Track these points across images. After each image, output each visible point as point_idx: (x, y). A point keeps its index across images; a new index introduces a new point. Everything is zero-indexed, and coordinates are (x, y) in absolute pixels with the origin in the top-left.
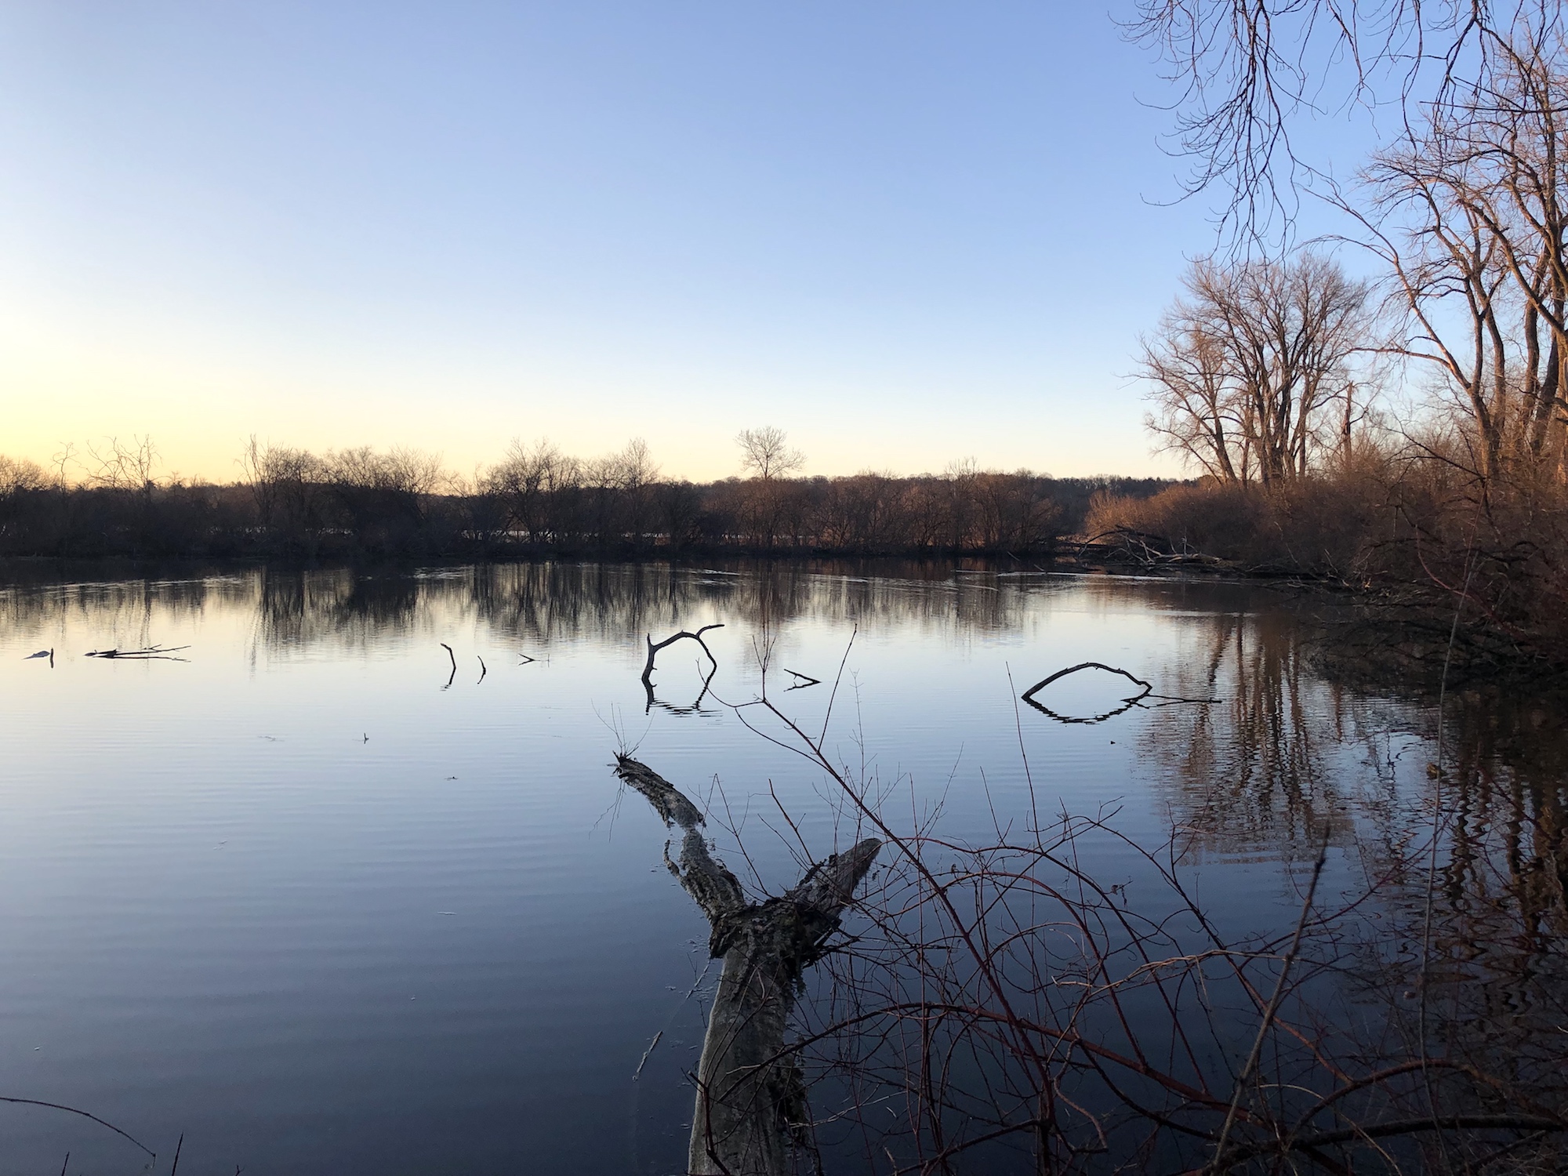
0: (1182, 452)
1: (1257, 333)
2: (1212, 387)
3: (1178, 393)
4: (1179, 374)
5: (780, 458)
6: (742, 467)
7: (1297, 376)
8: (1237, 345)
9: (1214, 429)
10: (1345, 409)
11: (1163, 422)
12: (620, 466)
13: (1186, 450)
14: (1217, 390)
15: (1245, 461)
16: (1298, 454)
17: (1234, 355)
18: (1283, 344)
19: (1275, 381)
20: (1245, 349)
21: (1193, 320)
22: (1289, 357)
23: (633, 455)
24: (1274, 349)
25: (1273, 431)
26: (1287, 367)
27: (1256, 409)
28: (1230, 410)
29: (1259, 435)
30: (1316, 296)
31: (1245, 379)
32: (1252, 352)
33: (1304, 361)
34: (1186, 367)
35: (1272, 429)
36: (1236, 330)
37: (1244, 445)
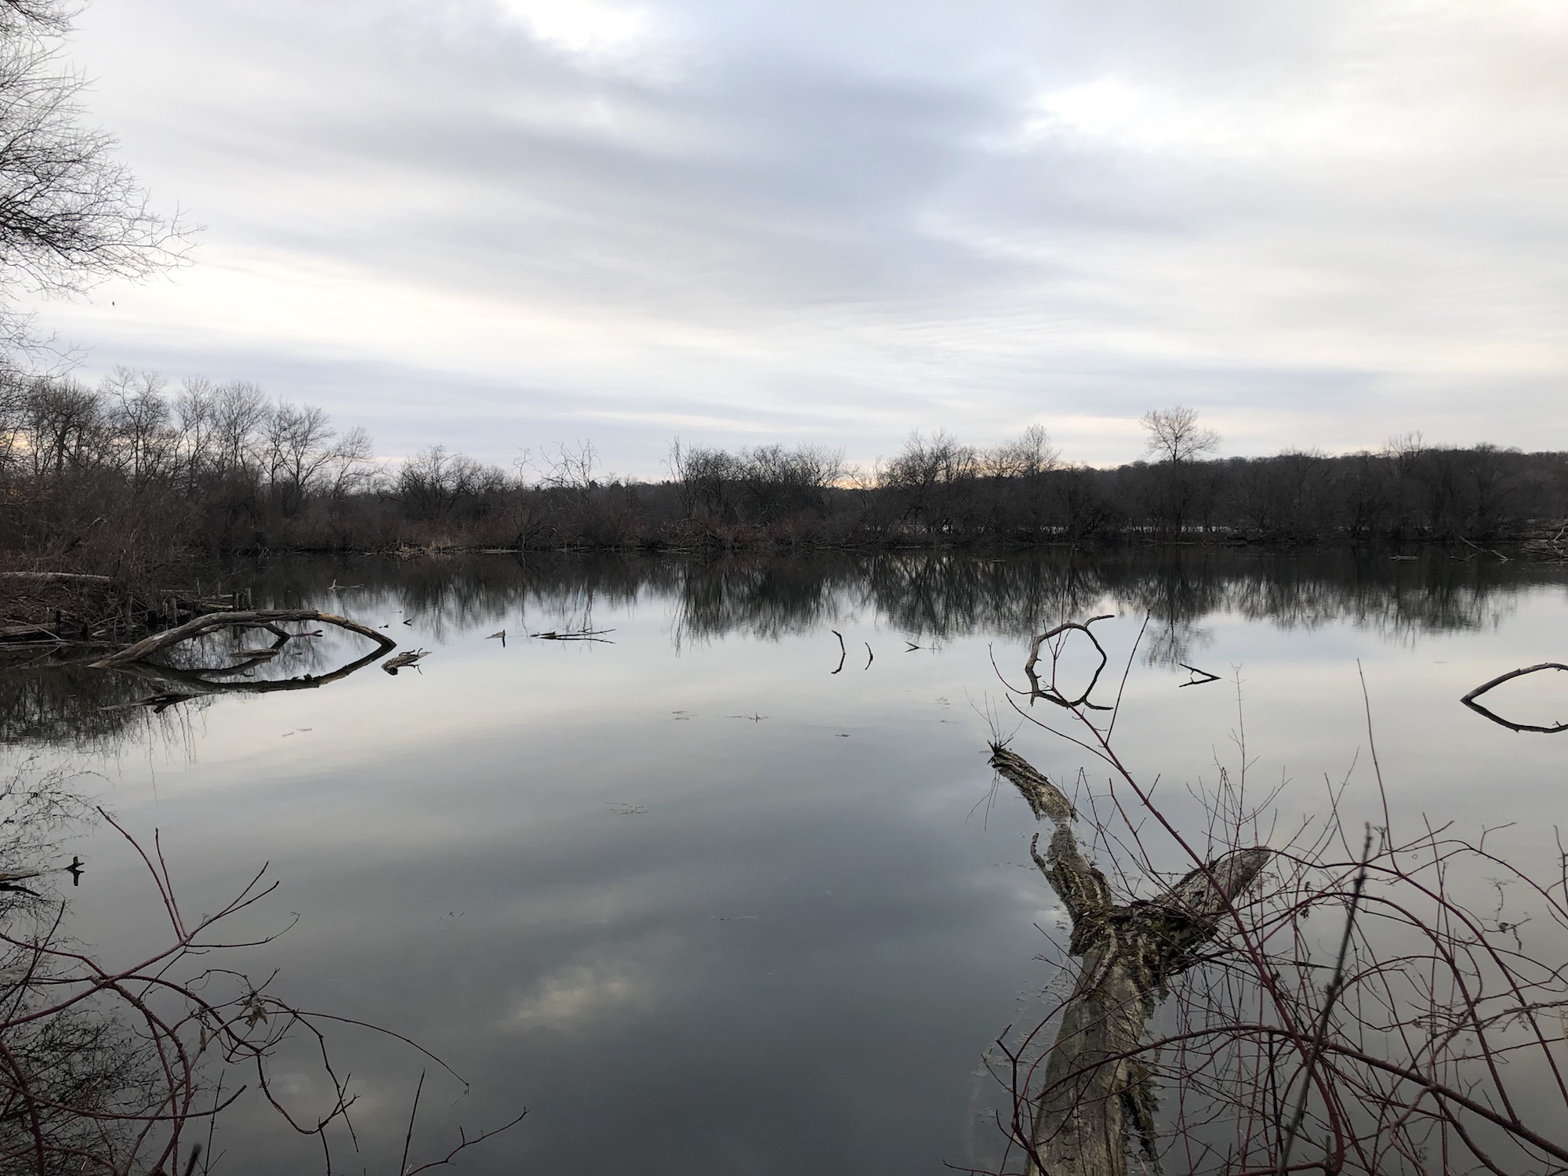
5: (1191, 439)
6: (1149, 449)
12: (1017, 454)
23: (1031, 442)
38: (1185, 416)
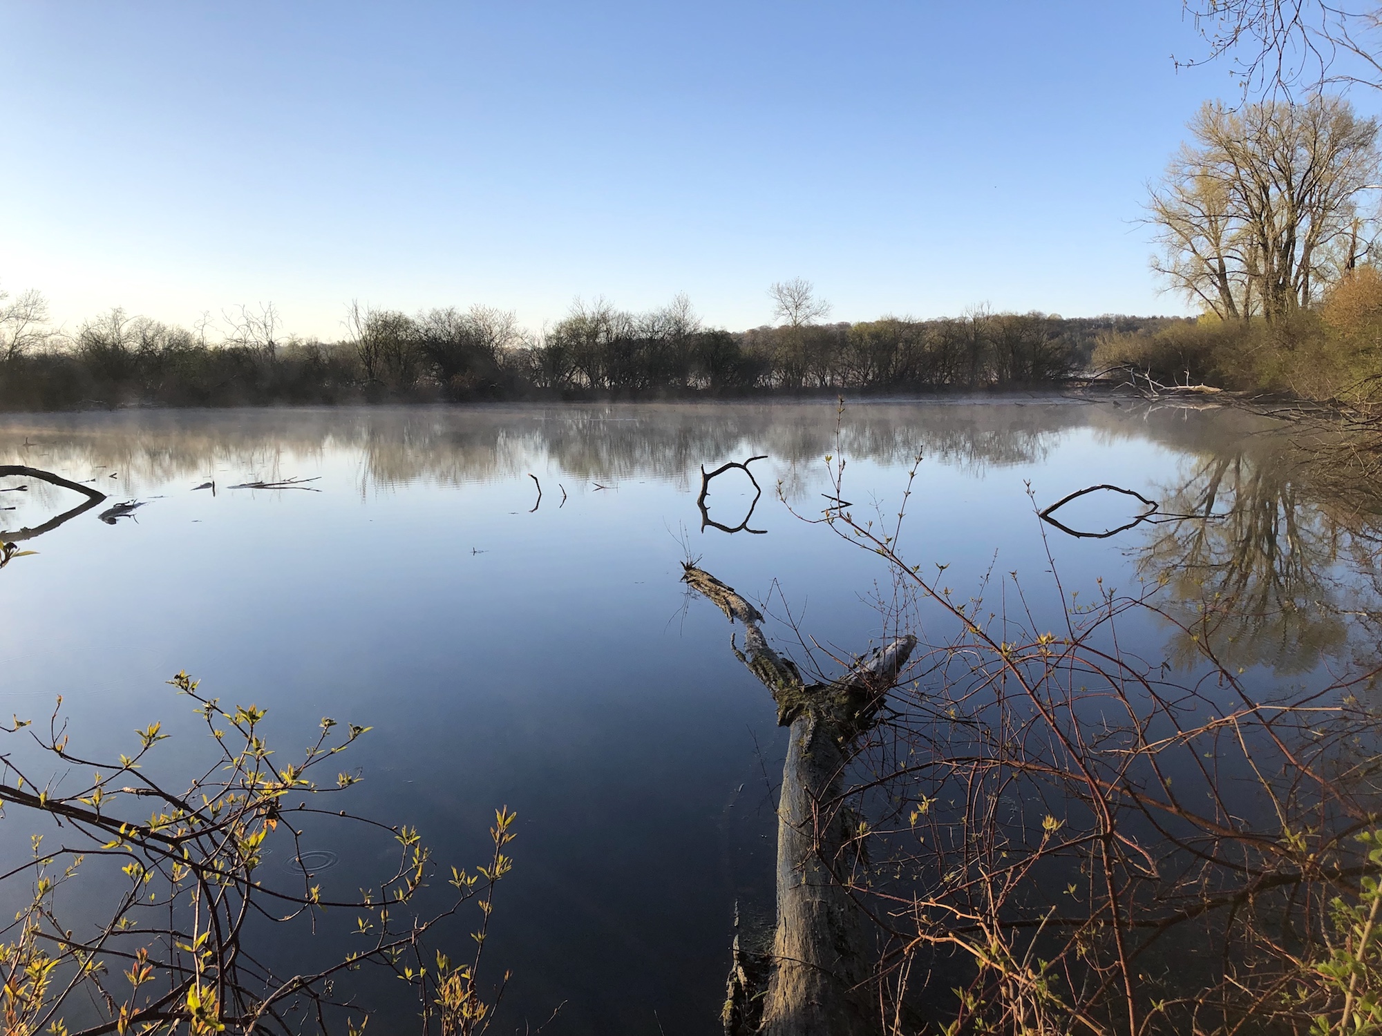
0: (1185, 292)
1: (1263, 175)
2: (1217, 229)
3: (1182, 235)
4: (1184, 218)
5: (808, 307)
6: (774, 317)
7: (1303, 214)
8: (1243, 186)
9: (1218, 268)
10: (1350, 245)
11: (1167, 263)
12: (667, 320)
13: (1191, 289)
14: (1221, 231)
15: (1248, 298)
16: (1301, 289)
17: (1239, 196)
18: (1289, 184)
19: (1281, 220)
20: (1252, 191)
21: (1200, 165)
22: (1295, 196)
23: (677, 308)
24: (1280, 190)
25: (1276, 268)
26: (1293, 206)
27: (1260, 247)
28: (1233, 249)
29: (1262, 272)
30: (1324, 136)
31: (1250, 220)
32: (1258, 193)
33: (1310, 200)
34: (1191, 210)
35: (1275, 267)
36: (1242, 172)
37: (1247, 283)
38: (803, 287)
